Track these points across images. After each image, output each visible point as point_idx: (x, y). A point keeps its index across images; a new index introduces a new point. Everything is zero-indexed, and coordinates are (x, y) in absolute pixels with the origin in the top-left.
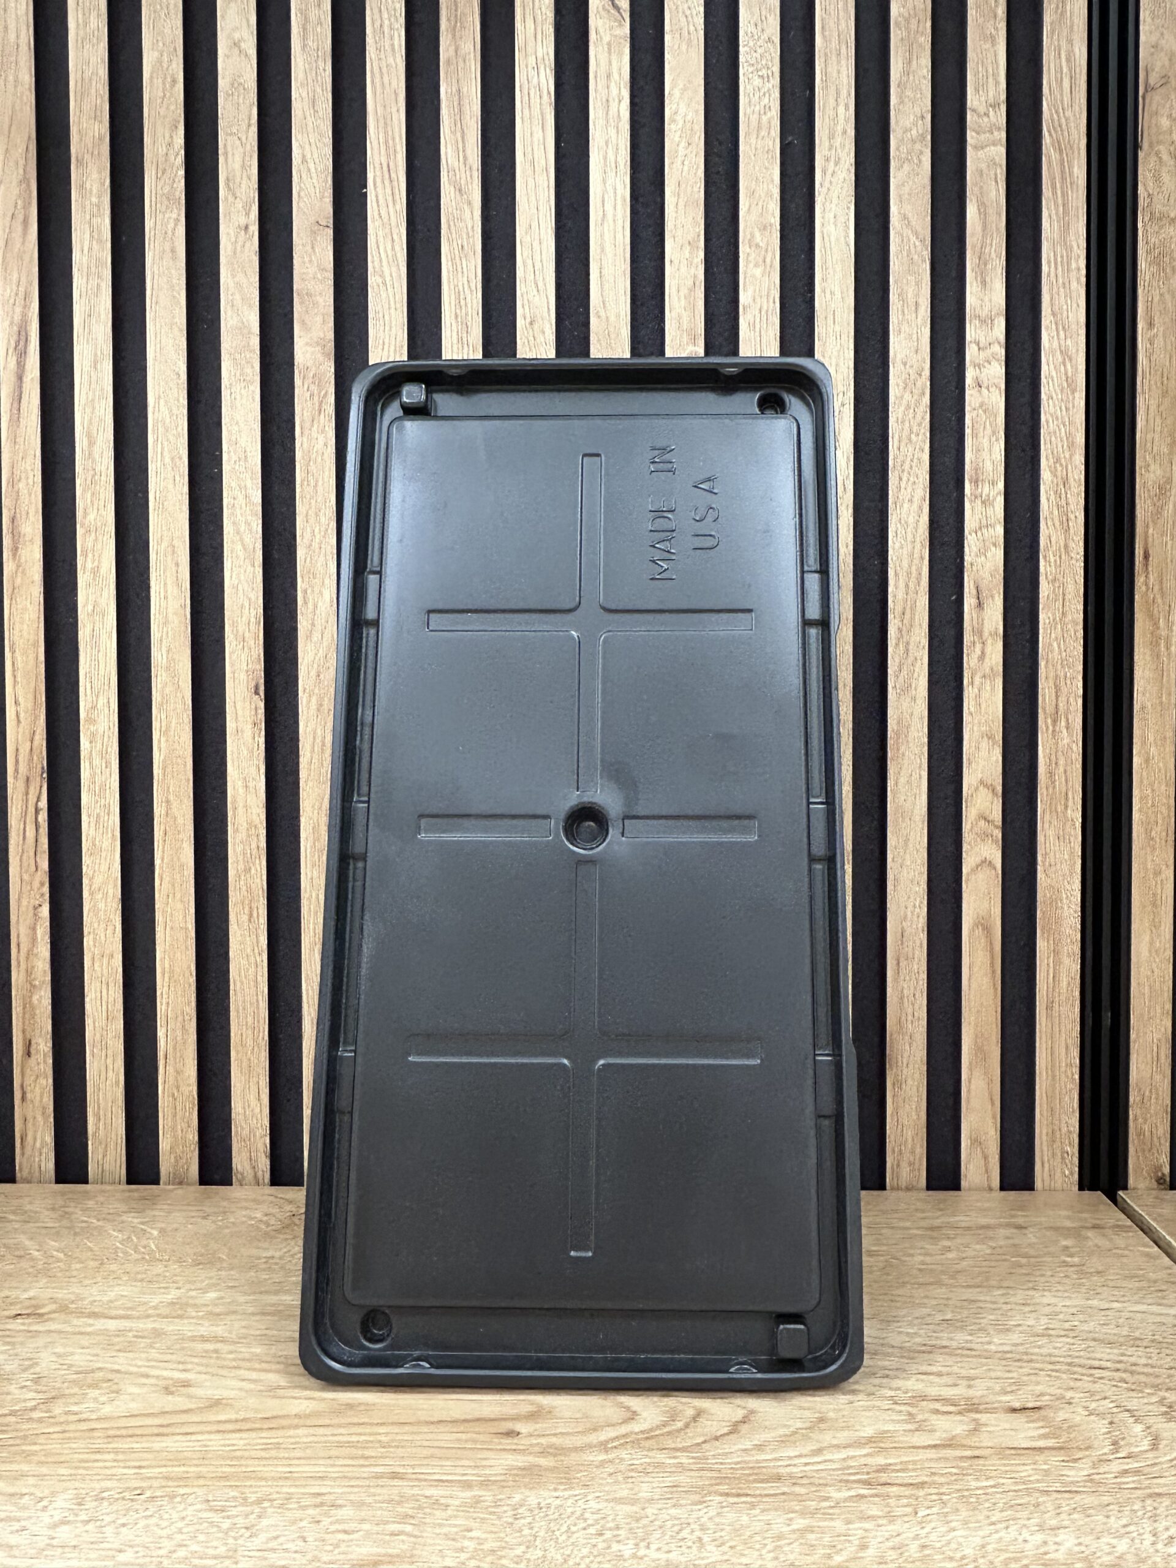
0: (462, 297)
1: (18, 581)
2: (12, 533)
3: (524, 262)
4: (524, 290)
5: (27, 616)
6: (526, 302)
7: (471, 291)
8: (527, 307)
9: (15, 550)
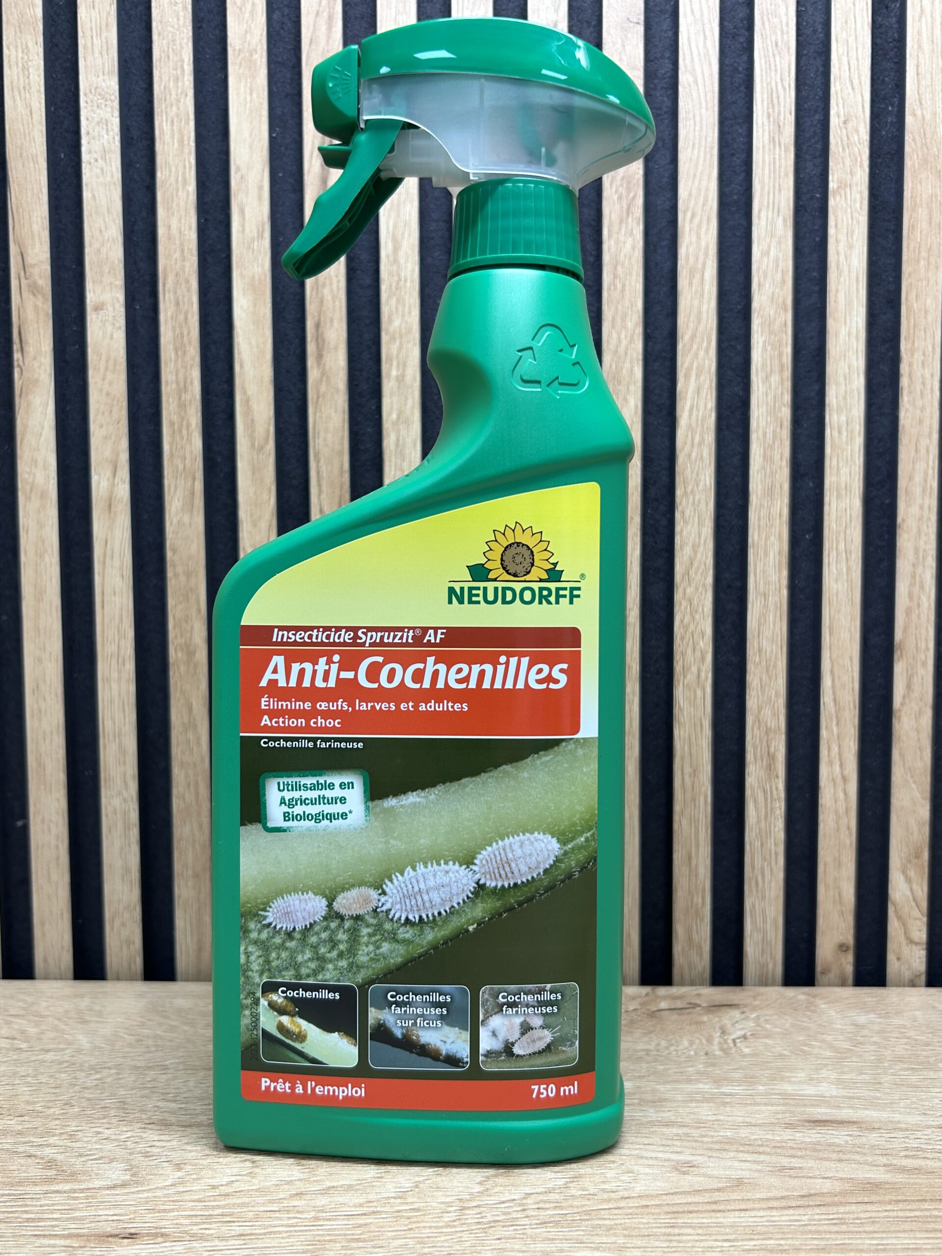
0: (775, 95)
1: (323, 388)
2: (317, 340)
3: (839, 59)
4: (838, 87)
5: (331, 425)
6: (841, 101)
7: (784, 89)
8: (841, 105)
9: (320, 356)
